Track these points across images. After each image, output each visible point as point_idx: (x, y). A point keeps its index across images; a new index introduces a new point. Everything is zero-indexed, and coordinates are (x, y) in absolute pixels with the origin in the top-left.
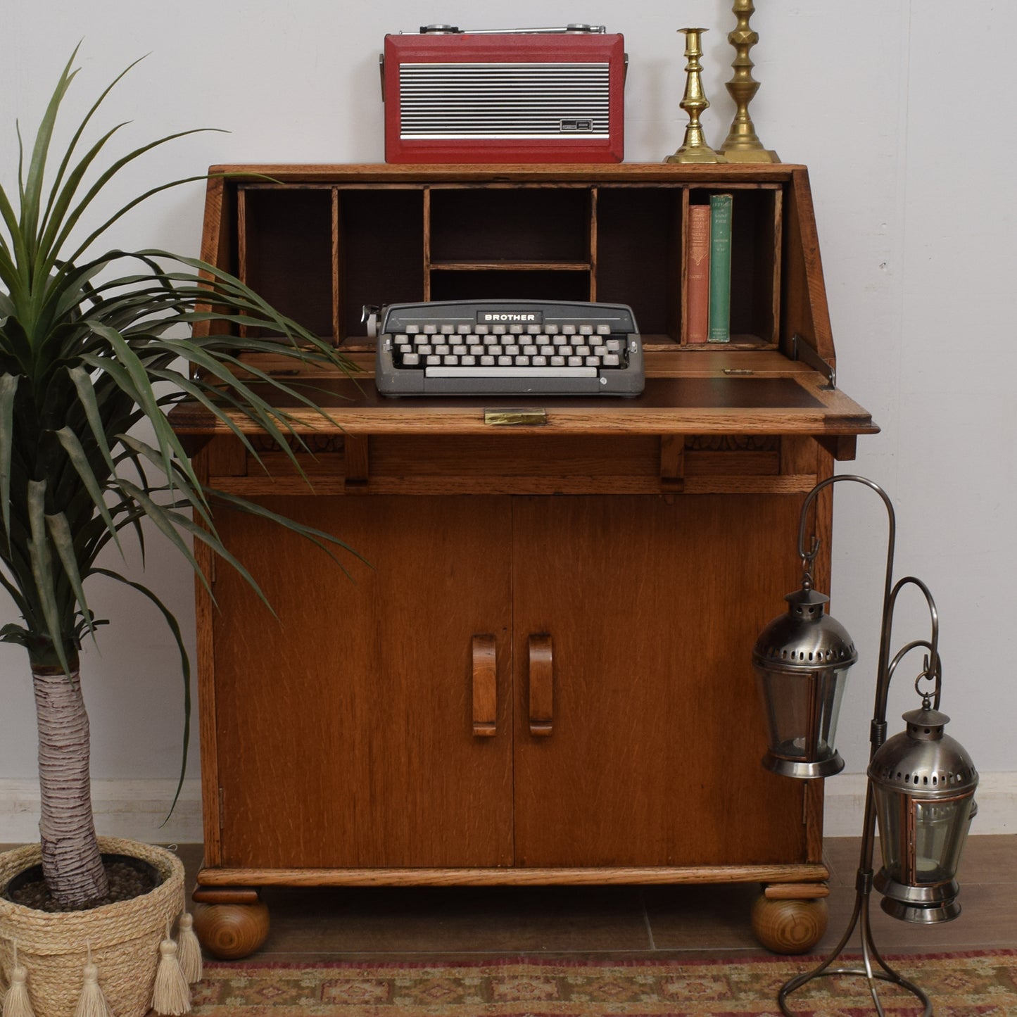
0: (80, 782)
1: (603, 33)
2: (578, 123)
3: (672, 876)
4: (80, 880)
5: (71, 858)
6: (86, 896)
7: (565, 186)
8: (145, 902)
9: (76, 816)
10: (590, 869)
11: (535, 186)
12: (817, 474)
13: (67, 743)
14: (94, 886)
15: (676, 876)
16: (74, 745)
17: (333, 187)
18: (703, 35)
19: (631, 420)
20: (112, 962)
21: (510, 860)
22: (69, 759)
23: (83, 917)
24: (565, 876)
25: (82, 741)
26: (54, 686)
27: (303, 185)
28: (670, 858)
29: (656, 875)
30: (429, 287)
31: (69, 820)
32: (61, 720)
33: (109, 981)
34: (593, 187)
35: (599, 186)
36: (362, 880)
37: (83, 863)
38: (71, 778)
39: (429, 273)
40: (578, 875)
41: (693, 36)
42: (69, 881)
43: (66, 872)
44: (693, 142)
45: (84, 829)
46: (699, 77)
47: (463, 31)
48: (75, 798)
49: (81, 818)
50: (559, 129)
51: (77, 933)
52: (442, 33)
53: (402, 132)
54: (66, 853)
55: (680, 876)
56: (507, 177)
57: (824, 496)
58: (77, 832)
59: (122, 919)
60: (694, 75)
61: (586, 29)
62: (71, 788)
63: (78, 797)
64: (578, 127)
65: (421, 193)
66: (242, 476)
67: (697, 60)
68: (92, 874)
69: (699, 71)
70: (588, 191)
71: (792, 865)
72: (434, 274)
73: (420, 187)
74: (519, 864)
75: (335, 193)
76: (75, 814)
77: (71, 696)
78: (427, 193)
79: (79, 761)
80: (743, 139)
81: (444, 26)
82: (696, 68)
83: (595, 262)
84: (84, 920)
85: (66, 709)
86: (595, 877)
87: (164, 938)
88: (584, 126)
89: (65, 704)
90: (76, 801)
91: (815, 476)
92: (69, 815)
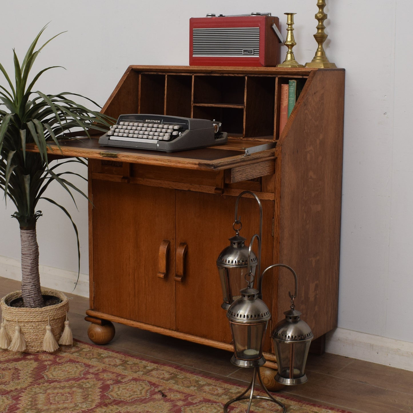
0: (30, 267)
1: (270, 16)
2: (249, 51)
3: (222, 346)
4: (29, 300)
5: (26, 292)
6: (30, 305)
7: (236, 75)
8: (37, 310)
9: (29, 278)
10: (198, 337)
11: (227, 75)
12: (274, 193)
13: (26, 253)
14: (33, 303)
15: (225, 347)
16: (28, 254)
17: (166, 74)
18: (294, 16)
19: (140, 158)
20: (27, 328)
21: (174, 328)
22: (27, 258)
23: (15, 309)
24: (189, 338)
25: (31, 253)
26: (24, 234)
27: (157, 73)
28: (225, 339)
29: (218, 345)
30: (193, 112)
31: (27, 279)
32: (24, 245)
33: (27, 334)
34: (246, 76)
35: (247, 76)
36: (129, 324)
37: (30, 294)
38: (27, 265)
39: (193, 106)
40: (193, 338)
41: (290, 16)
42: (26, 299)
43: (25, 296)
44: (288, 59)
45: (31, 283)
46: (291, 33)
47: (225, 16)
48: (28, 272)
49: (30, 279)
50: (242, 53)
51: (13, 314)
52: (210, 17)
53: (194, 54)
54: (25, 290)
55: (226, 347)
56: (215, 71)
57: (277, 203)
58: (29, 283)
59: (28, 313)
60: (290, 31)
61: (258, 14)
62: (27, 269)
63: (29, 272)
64: (249, 53)
65: (191, 76)
66: (100, 173)
67: (291, 26)
68: (33, 299)
69: (291, 30)
70: (244, 78)
71: (265, 353)
72: (195, 107)
73: (191, 75)
74: (177, 330)
75: (166, 76)
76: (28, 277)
77: (29, 238)
78: (193, 77)
79: (30, 260)
80: (318, 58)
81: (211, 14)
82: (290, 29)
83: (246, 105)
84: (15, 310)
85: (26, 242)
86: (199, 341)
87: (48, 325)
88: (250, 52)
89: (26, 240)
90: (28, 273)
91: (274, 194)
92: (27, 277)
